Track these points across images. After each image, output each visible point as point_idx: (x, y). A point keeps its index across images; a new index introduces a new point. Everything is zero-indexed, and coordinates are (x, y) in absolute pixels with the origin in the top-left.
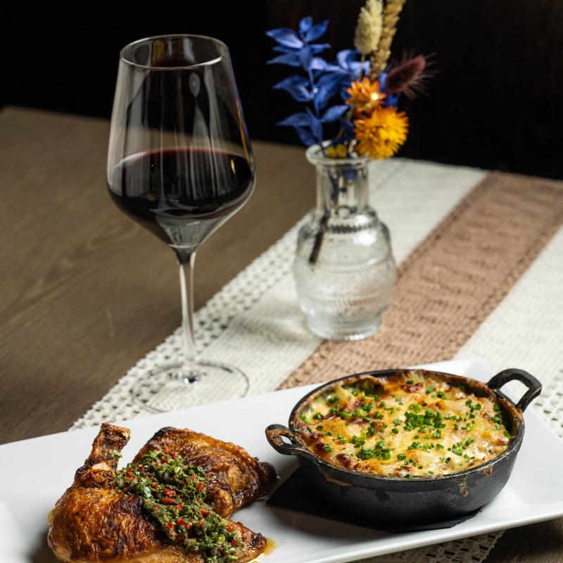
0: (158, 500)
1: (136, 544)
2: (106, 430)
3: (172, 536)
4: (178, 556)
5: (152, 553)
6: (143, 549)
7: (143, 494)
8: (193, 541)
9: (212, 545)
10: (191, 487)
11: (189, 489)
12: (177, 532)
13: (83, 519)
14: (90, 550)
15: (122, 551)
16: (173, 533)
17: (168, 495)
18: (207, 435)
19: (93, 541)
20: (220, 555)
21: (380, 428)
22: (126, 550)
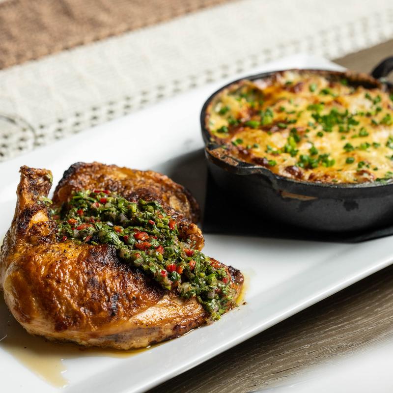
0: (131, 246)
1: (130, 301)
2: (30, 175)
3: (168, 285)
4: (175, 306)
5: (149, 307)
6: (139, 305)
7: (112, 243)
8: (187, 286)
9: (207, 287)
10: (162, 225)
11: (160, 228)
12: (172, 280)
13: (58, 282)
14: (81, 316)
15: (118, 311)
16: (168, 281)
17: (140, 239)
18: (121, 165)
19: (80, 305)
20: (218, 297)
21: (304, 134)
22: (122, 310)
